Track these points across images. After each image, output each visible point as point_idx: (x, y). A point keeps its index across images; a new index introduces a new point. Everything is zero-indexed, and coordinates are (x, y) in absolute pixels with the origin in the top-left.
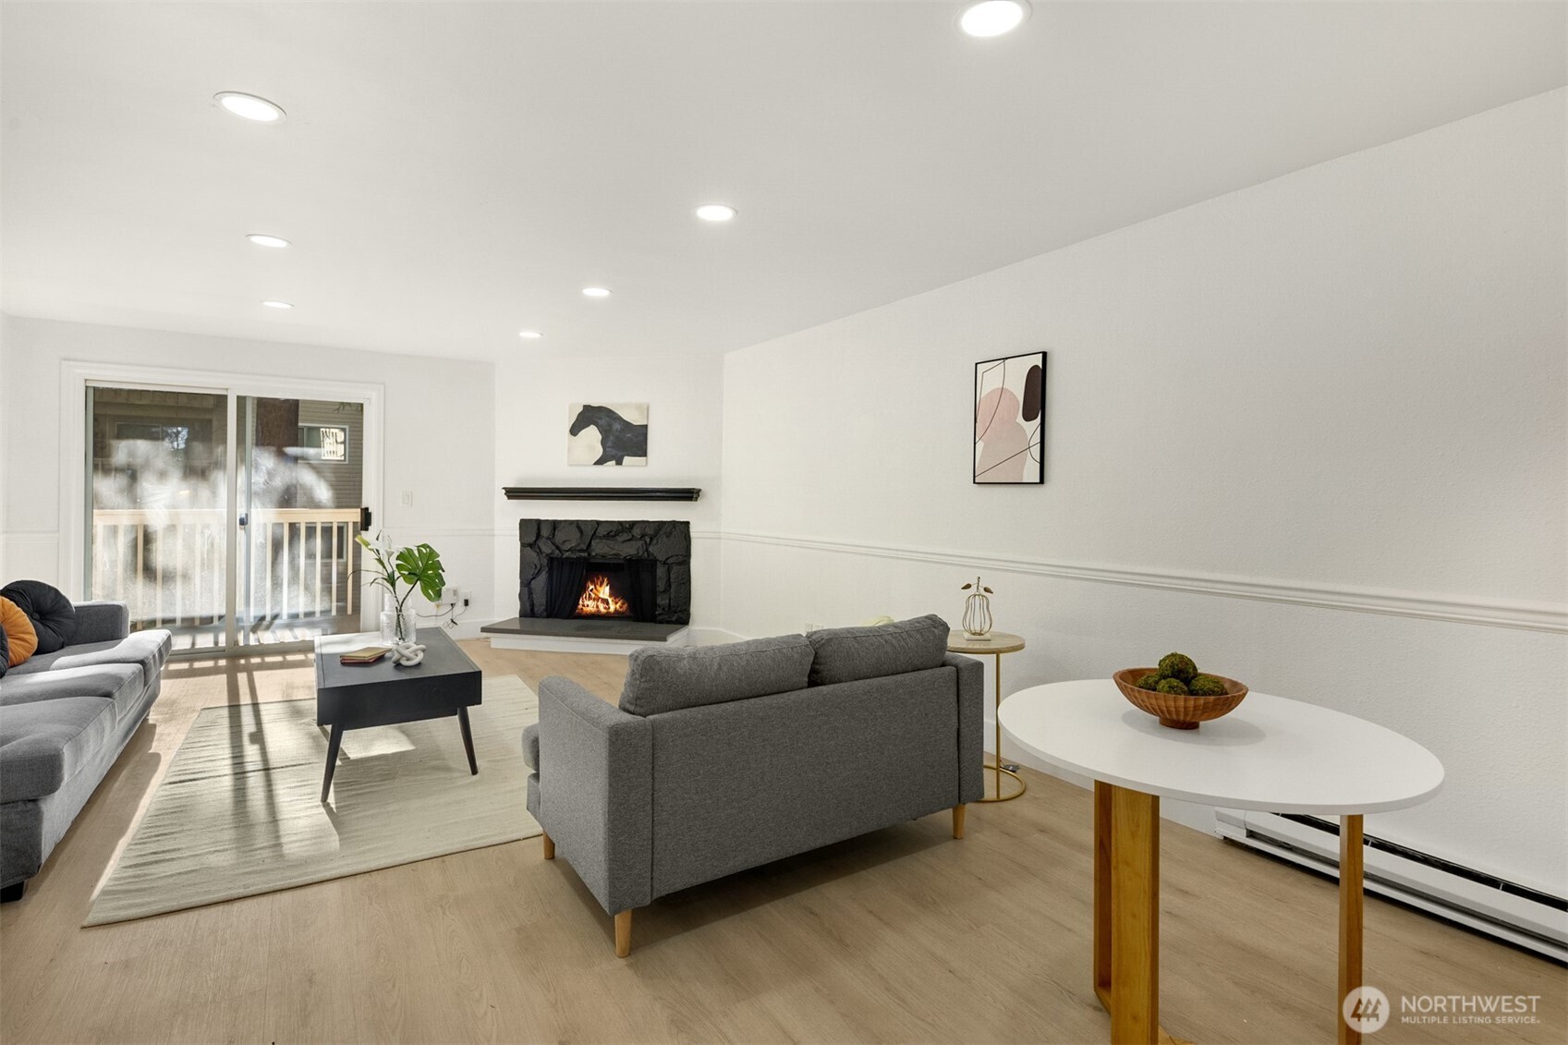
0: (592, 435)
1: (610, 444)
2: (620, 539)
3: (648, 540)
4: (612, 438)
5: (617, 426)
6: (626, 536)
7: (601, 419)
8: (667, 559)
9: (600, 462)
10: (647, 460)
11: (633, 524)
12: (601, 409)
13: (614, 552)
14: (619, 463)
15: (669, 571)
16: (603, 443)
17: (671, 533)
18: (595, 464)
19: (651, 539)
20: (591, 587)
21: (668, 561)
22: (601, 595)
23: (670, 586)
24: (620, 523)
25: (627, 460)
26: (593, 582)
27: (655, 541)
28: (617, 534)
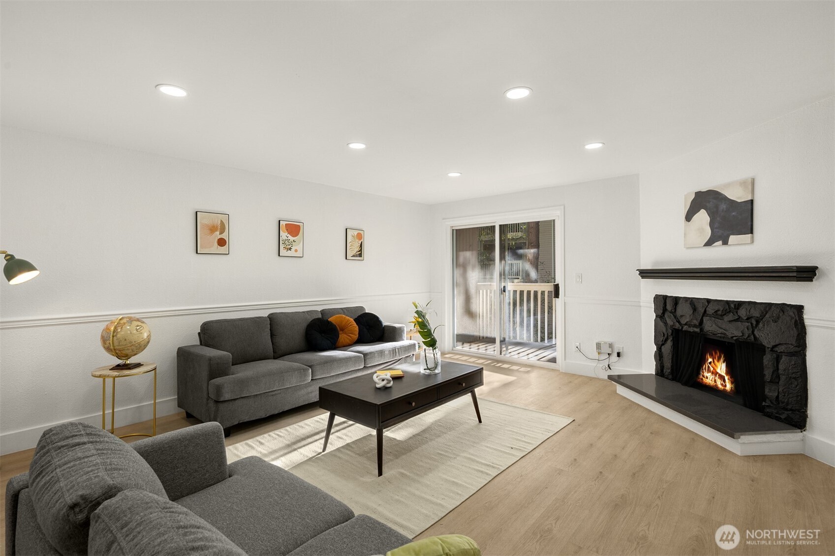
0: (702, 217)
1: (716, 225)
2: (726, 318)
3: (754, 323)
4: (718, 219)
5: (723, 206)
6: (730, 317)
7: (709, 202)
8: (775, 347)
9: (709, 243)
10: (753, 238)
11: (739, 304)
12: (710, 192)
13: (721, 331)
14: (725, 243)
15: (778, 359)
16: (712, 225)
17: (778, 318)
18: (704, 246)
19: (758, 322)
20: (710, 360)
21: (776, 349)
22: (718, 371)
23: (779, 377)
24: (728, 302)
25: (733, 239)
26: (711, 355)
27: (761, 325)
28: (726, 312)
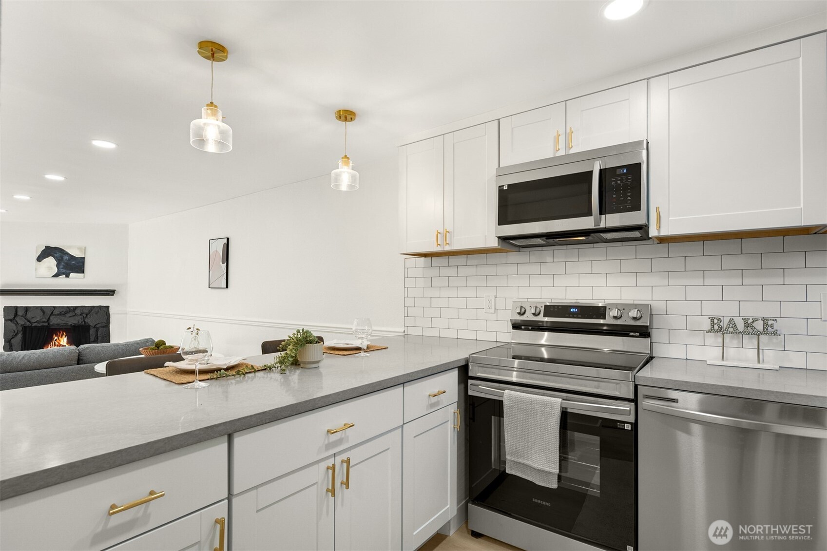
0: (51, 263)
1: (62, 266)
2: (68, 315)
3: (85, 316)
4: (63, 263)
5: (66, 257)
6: (71, 314)
7: (56, 253)
8: (95, 325)
9: (56, 276)
10: (84, 275)
11: (76, 308)
12: (56, 248)
13: (64, 322)
14: (67, 276)
15: (97, 331)
16: (58, 266)
17: (98, 312)
18: (52, 277)
19: (87, 315)
20: (56, 338)
21: (96, 326)
22: (62, 343)
23: (98, 338)
24: (68, 307)
25: (72, 275)
26: (57, 335)
27: (89, 316)
28: (66, 313)
